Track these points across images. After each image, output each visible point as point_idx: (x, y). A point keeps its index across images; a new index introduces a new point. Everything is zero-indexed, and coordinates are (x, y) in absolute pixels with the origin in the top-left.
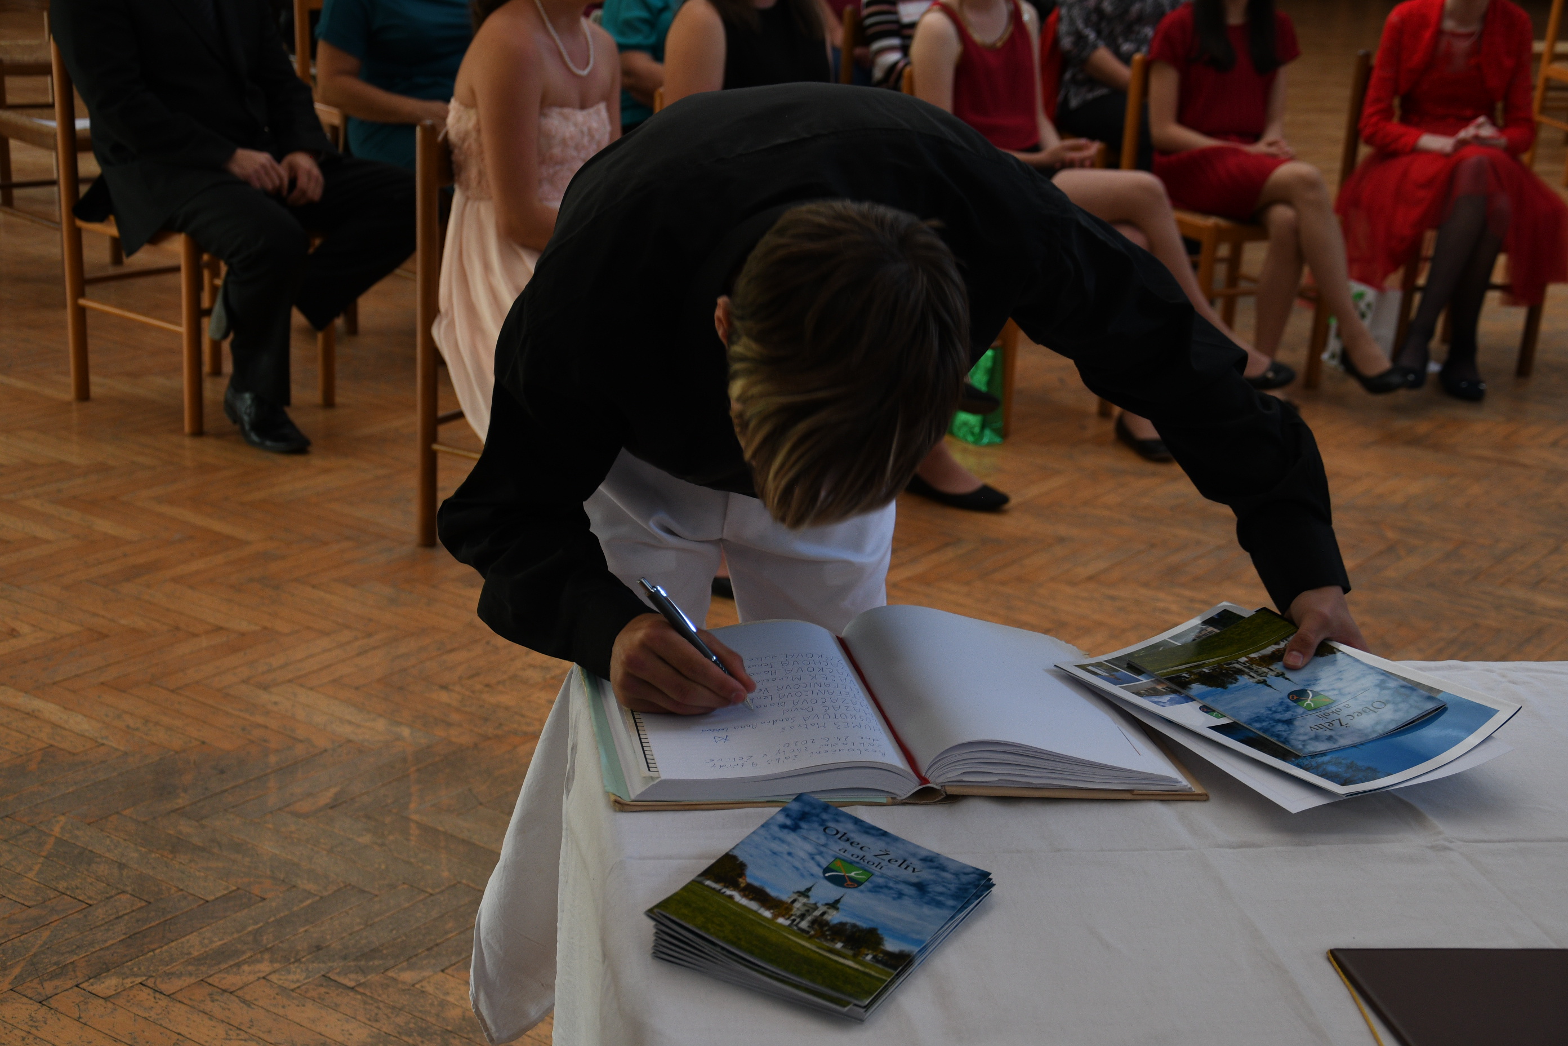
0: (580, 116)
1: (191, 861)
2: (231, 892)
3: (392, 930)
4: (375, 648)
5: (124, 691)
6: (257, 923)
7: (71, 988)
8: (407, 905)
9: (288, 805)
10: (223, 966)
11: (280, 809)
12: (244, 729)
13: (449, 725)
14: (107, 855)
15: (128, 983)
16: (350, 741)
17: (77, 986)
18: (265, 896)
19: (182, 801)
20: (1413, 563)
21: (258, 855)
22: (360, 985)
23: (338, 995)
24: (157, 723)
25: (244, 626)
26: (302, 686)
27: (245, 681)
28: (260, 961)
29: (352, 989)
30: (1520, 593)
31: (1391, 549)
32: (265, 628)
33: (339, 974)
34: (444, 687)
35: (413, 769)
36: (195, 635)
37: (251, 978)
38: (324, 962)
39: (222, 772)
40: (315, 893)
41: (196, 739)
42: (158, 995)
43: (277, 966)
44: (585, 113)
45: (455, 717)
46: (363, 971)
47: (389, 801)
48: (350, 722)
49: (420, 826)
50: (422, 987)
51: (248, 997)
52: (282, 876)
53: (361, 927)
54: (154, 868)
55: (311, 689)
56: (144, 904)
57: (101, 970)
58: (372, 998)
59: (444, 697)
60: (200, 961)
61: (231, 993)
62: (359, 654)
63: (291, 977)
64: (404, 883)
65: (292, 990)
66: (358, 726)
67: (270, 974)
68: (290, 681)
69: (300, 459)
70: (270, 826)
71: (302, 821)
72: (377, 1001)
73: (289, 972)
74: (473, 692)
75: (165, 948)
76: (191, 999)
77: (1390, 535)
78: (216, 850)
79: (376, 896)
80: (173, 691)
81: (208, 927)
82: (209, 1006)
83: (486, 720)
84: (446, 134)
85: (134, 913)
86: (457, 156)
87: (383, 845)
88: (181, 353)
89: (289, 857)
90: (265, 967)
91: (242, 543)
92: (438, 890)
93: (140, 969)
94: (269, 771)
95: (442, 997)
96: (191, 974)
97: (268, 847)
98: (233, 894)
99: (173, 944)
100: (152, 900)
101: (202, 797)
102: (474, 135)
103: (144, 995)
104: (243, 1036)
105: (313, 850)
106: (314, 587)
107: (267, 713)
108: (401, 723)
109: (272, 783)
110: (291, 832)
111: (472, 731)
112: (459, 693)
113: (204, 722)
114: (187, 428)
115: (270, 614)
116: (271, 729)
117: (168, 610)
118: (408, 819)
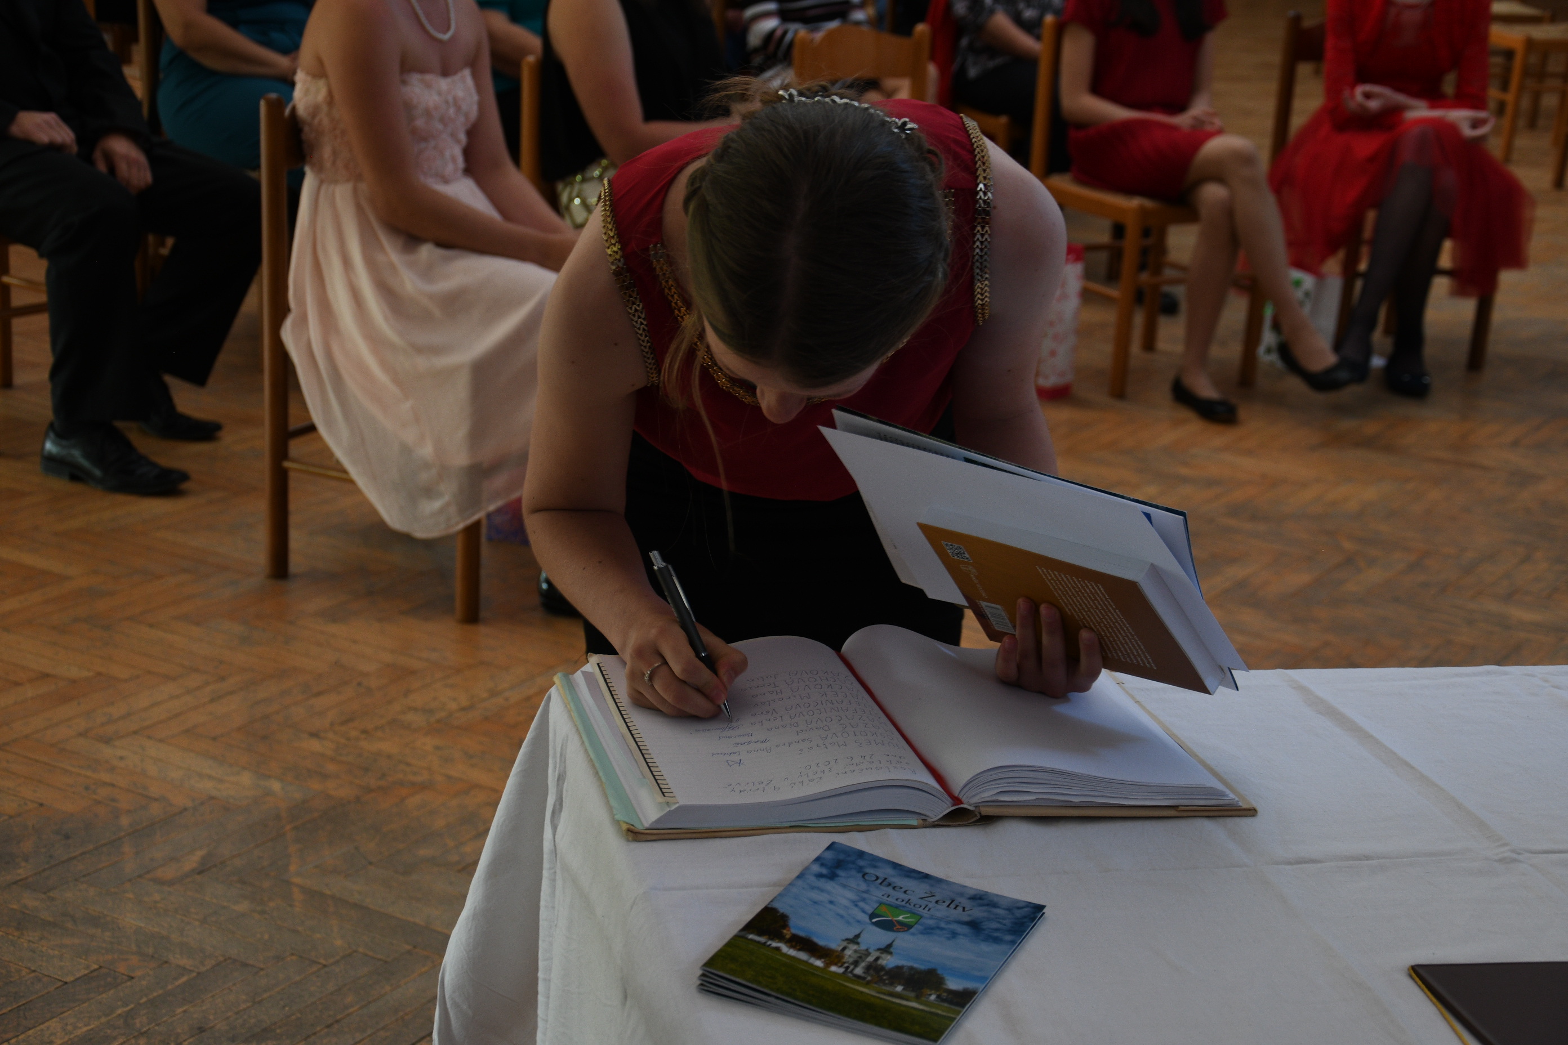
0: (444, 84)
1: (41, 939)
2: (92, 972)
3: (284, 1007)
4: (230, 693)
6: (127, 1005)
8: (298, 978)
9: (148, 872)
11: (140, 876)
12: (87, 788)
13: (325, 776)
16: (212, 798)
18: (133, 975)
19: (22, 871)
20: (1374, 575)
21: (119, 928)
25: (74, 672)
26: (149, 737)
27: (82, 734)
30: (1493, 606)
31: (1349, 561)
32: (99, 674)
34: (315, 735)
35: (288, 827)
36: (17, 684)
39: (67, 837)
40: (192, 968)
41: (32, 801)
44: (449, 80)
45: (331, 768)
47: (265, 864)
48: (210, 777)
49: (304, 890)
52: (150, 951)
53: (249, 1004)
55: (161, 741)
59: (315, 745)
62: (212, 701)
64: (292, 954)
66: (220, 781)
68: (135, 733)
70: (131, 896)
71: (166, 888)
74: (348, 739)
75: (21, 1037)
78: (69, 925)
79: (262, 969)
81: (70, 1012)
83: (366, 769)
84: (294, 109)
86: (308, 134)
87: (263, 912)
89: (156, 929)
91: (61, 578)
92: (331, 960)
94: (122, 834)
97: (131, 919)
98: (95, 974)
99: (31, 1032)
101: (46, 866)
102: (325, 108)
105: (183, 920)
106: (151, 626)
107: (112, 769)
108: (269, 777)
109: (127, 848)
110: (156, 902)
111: (351, 782)
112: (332, 741)
113: (41, 782)
115: (102, 657)
116: (121, 788)
118: (289, 883)
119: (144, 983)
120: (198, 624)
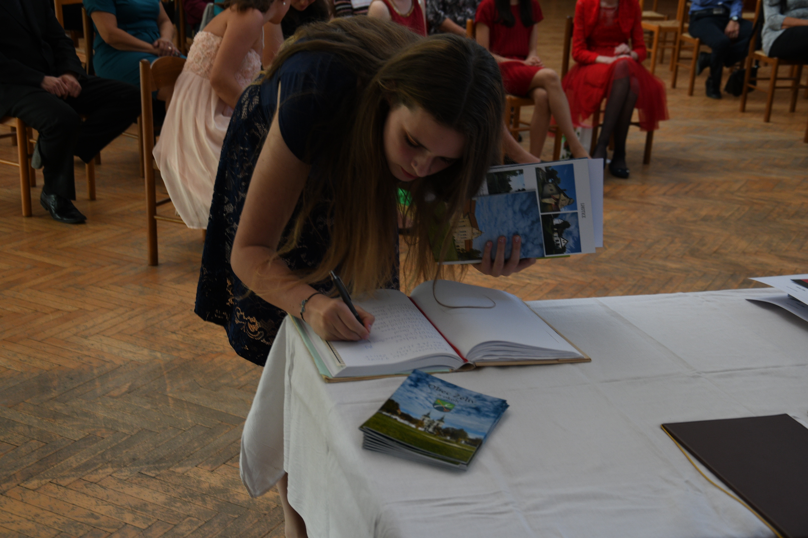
1: (64, 423)
2: (86, 436)
3: (168, 449)
4: (137, 315)
5: (16, 343)
6: (102, 450)
7: (16, 486)
8: (173, 436)
9: (107, 393)
10: (89, 471)
11: (104, 395)
12: (78, 358)
13: (179, 350)
14: (21, 422)
15: (43, 482)
16: (132, 361)
17: (18, 485)
18: (103, 437)
19: (54, 393)
20: (612, 251)
21: (96, 417)
22: (157, 475)
23: (147, 481)
24: (35, 357)
25: (70, 308)
26: (104, 335)
27: (75, 335)
28: (107, 468)
29: (154, 478)
32: (81, 309)
33: (146, 471)
34: (174, 332)
35: (165, 372)
36: (46, 314)
37: (104, 476)
38: (138, 466)
39: (72, 379)
40: (128, 434)
41: (56, 364)
42: (59, 487)
43: (115, 469)
45: (181, 346)
46: (158, 469)
47: (156, 388)
48: (131, 352)
49: (173, 399)
50: (188, 474)
51: (104, 485)
52: (110, 426)
53: (154, 448)
54: (46, 427)
55: (109, 337)
56: (44, 444)
57: (29, 477)
58: (164, 481)
59: (174, 337)
60: (77, 469)
61: (95, 483)
62: (129, 319)
63: (123, 474)
64: (170, 426)
65: (125, 480)
66: (135, 353)
67: (113, 473)
68: (97, 333)
69: (82, 226)
70: (101, 403)
71: (115, 400)
72: (167, 482)
73: (122, 472)
74: (188, 334)
75: (59, 464)
76: (76, 488)
78: (75, 416)
79: (158, 433)
80: (40, 341)
81: (78, 453)
82: (85, 490)
83: (197, 347)
85: (40, 449)
87: (157, 409)
89: (112, 417)
90: (110, 470)
91: (62, 268)
92: (187, 429)
93: (48, 475)
94: (95, 377)
95: (198, 478)
96: (74, 476)
97: (101, 413)
98: (88, 437)
99: (62, 462)
100: (48, 442)
101: (64, 392)
103: (53, 487)
104: (105, 503)
105: (123, 413)
106: (101, 288)
107: (89, 349)
108: (156, 351)
109: (97, 383)
110: (111, 406)
111: (190, 352)
112: (181, 335)
113: (59, 356)
114: (24, 213)
115: (82, 302)
116: (93, 357)
117: (30, 302)
118: (167, 396)
119: (109, 440)
120: (121, 286)
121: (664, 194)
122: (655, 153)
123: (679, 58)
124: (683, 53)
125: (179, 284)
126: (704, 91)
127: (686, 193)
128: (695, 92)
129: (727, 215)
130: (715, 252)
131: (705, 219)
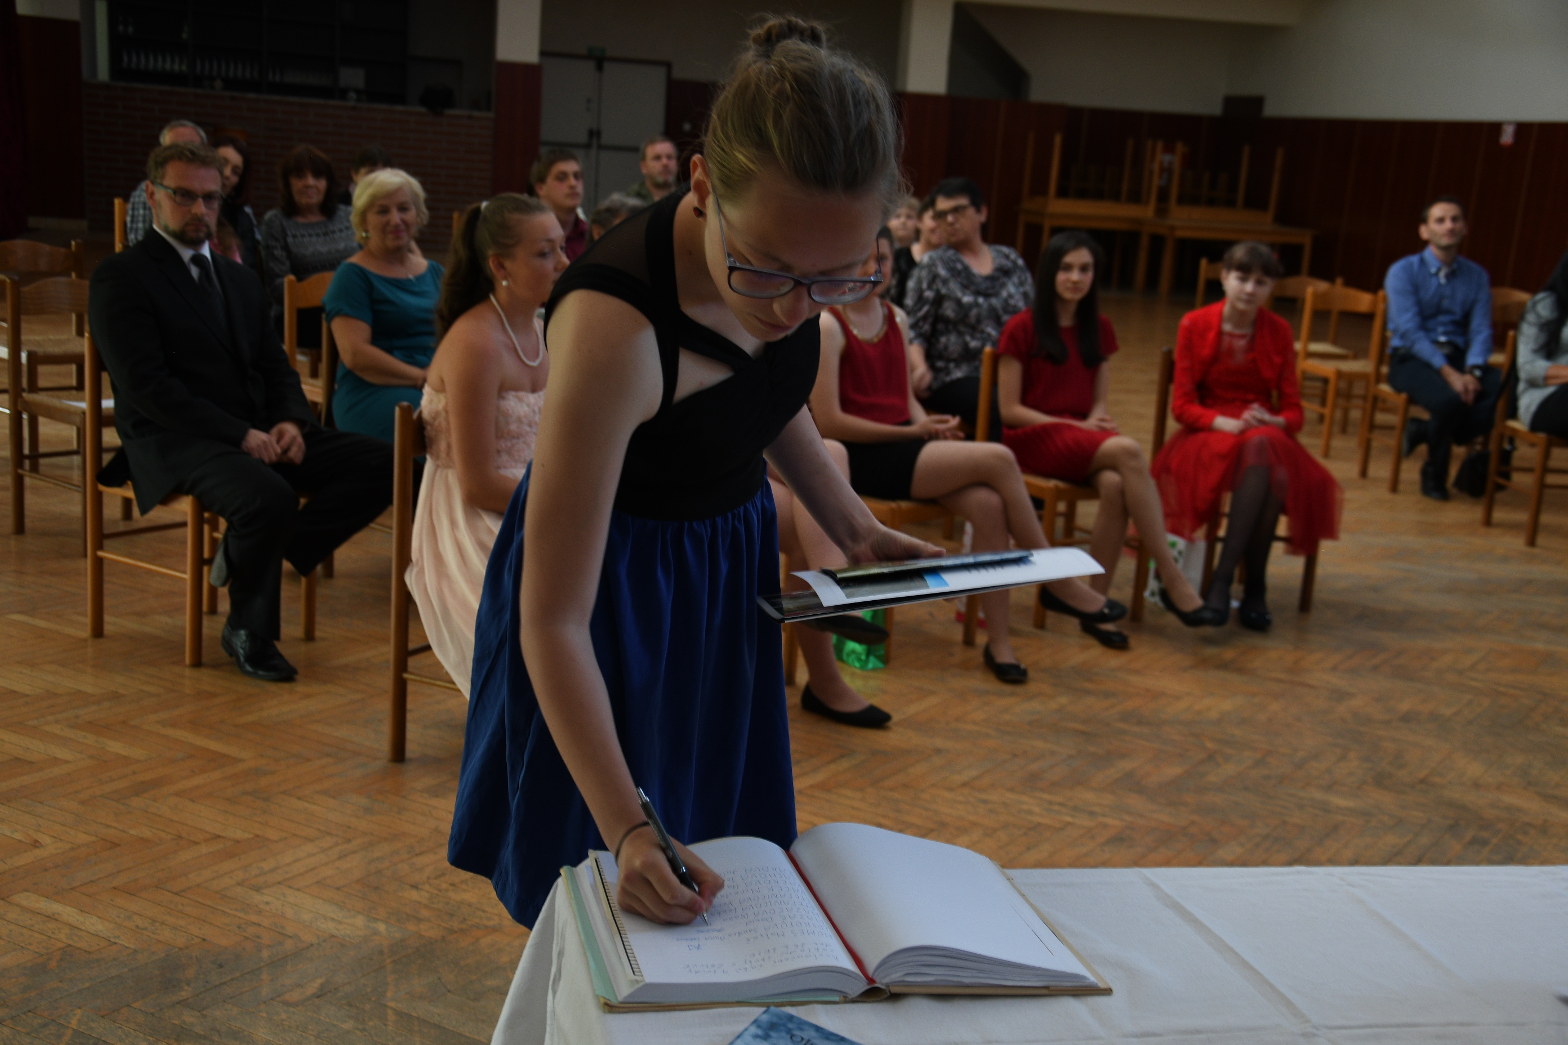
0: (530, 398)
4: (354, 852)
5: (134, 895)
9: (279, 996)
11: (272, 999)
12: (239, 928)
13: (419, 920)
16: (333, 936)
19: (186, 993)
20: (1230, 769)
21: (253, 1041)
24: (163, 923)
25: (239, 835)
26: (290, 887)
27: (240, 884)
30: (1318, 795)
31: (1211, 757)
32: (257, 836)
34: (415, 887)
35: (389, 961)
36: (195, 843)
39: (221, 966)
41: (198, 937)
44: (536, 395)
45: (425, 913)
47: (369, 990)
49: (396, 1012)
55: (298, 890)
59: (414, 895)
62: (340, 858)
66: (340, 923)
68: (279, 883)
69: (286, 686)
70: (264, 1015)
71: (292, 1009)
74: (440, 890)
77: (1210, 745)
78: (216, 1038)
80: (176, 894)
83: (452, 915)
84: (420, 413)
86: (429, 431)
87: (364, 1030)
88: (184, 595)
91: (237, 760)
94: (262, 964)
97: (263, 1034)
101: (203, 990)
102: (443, 414)
105: (302, 1036)
106: (299, 798)
107: (260, 912)
108: (378, 920)
109: (265, 976)
110: (282, 1020)
111: (440, 925)
112: (427, 892)
113: (205, 921)
114: (188, 660)
115: (260, 823)
116: (264, 927)
117: (172, 821)
118: (386, 1006)
120: (334, 797)
121: (1334, 668)
122: (1320, 592)
123: (1372, 427)
124: (1380, 418)
125: (437, 796)
126: (1417, 487)
127: (1375, 668)
128: (1401, 487)
129: (1447, 712)
130: (1422, 781)
131: (1407, 718)
